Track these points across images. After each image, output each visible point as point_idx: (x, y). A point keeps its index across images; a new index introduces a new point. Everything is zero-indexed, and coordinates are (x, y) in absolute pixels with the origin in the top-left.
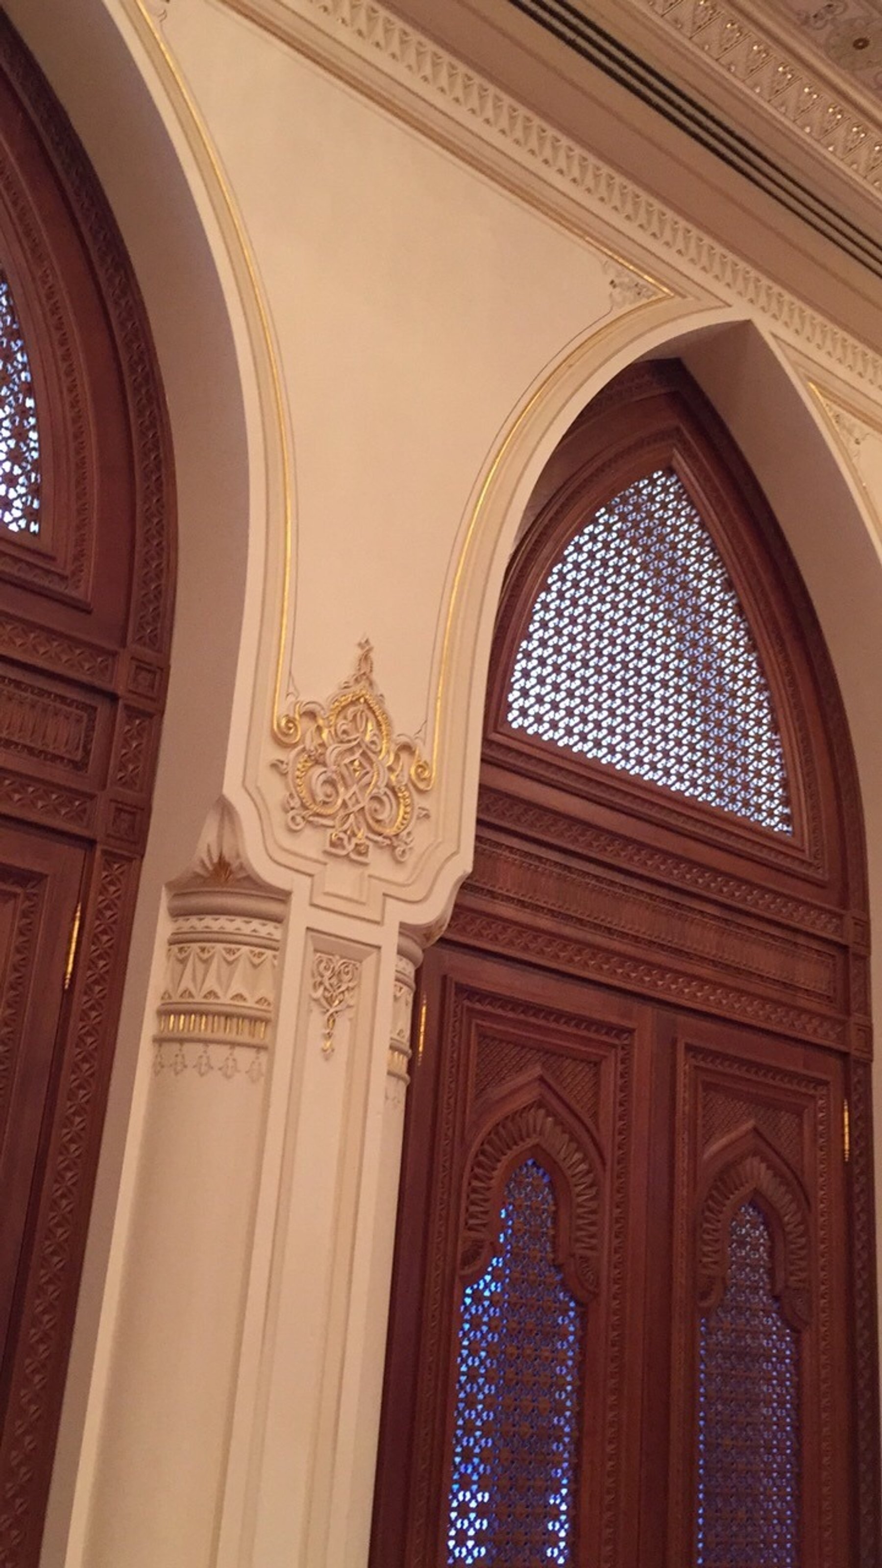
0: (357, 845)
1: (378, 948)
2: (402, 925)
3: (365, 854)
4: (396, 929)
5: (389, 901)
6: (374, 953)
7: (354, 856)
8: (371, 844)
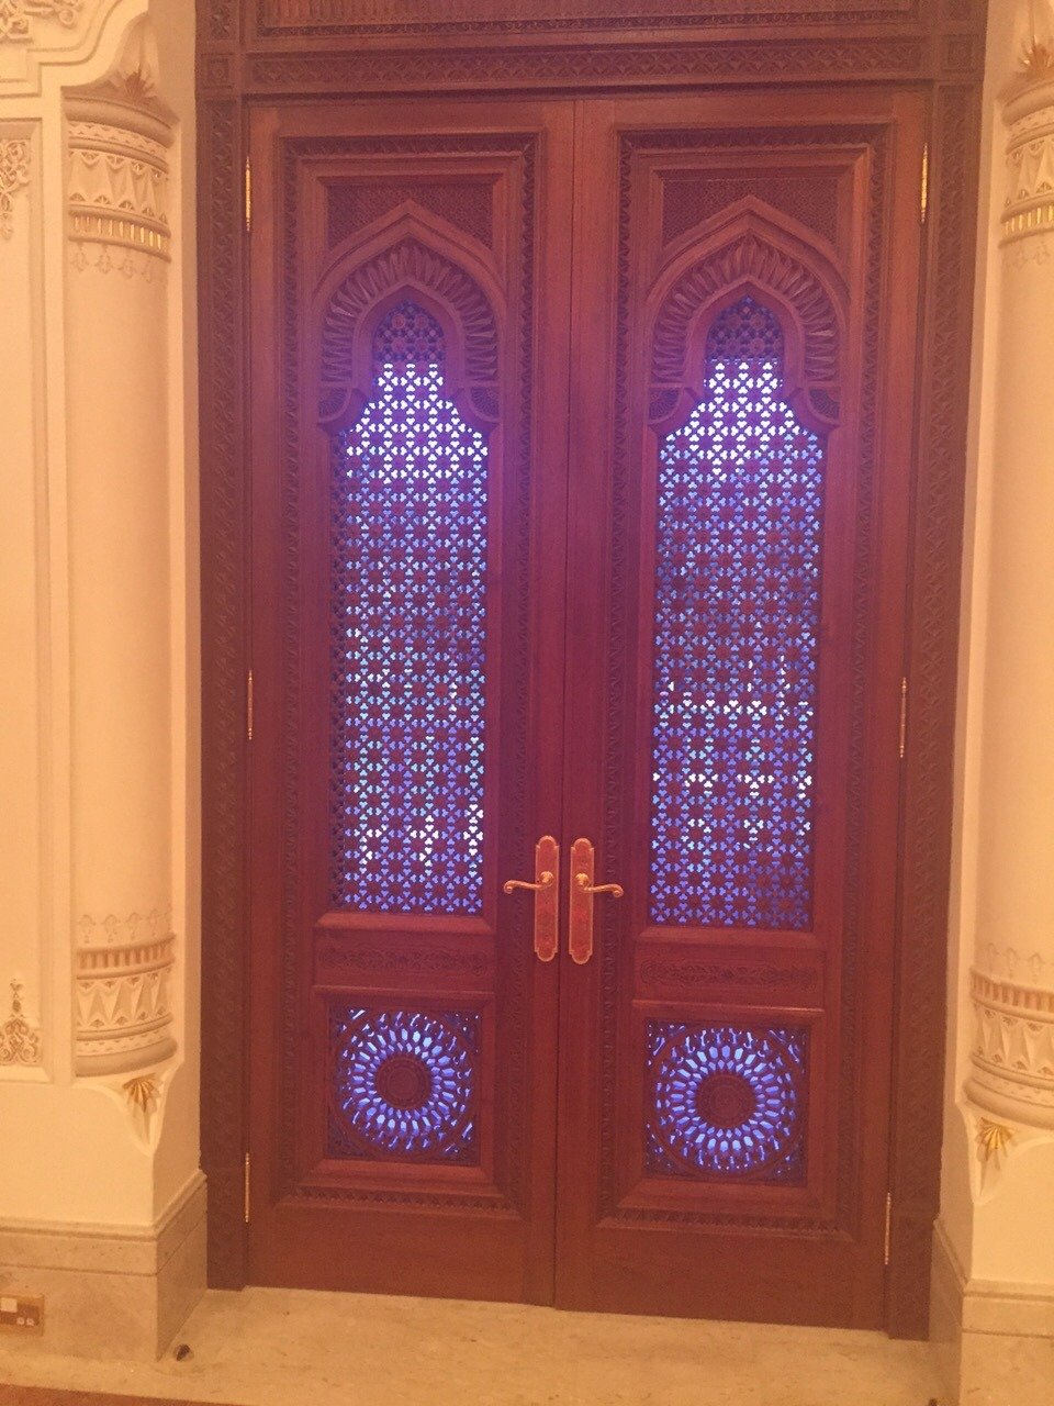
0: (15, 24)
1: (40, 119)
2: (63, 89)
3: (25, 31)
4: (58, 94)
5: (45, 69)
6: (38, 123)
7: (12, 36)
8: (30, 18)
